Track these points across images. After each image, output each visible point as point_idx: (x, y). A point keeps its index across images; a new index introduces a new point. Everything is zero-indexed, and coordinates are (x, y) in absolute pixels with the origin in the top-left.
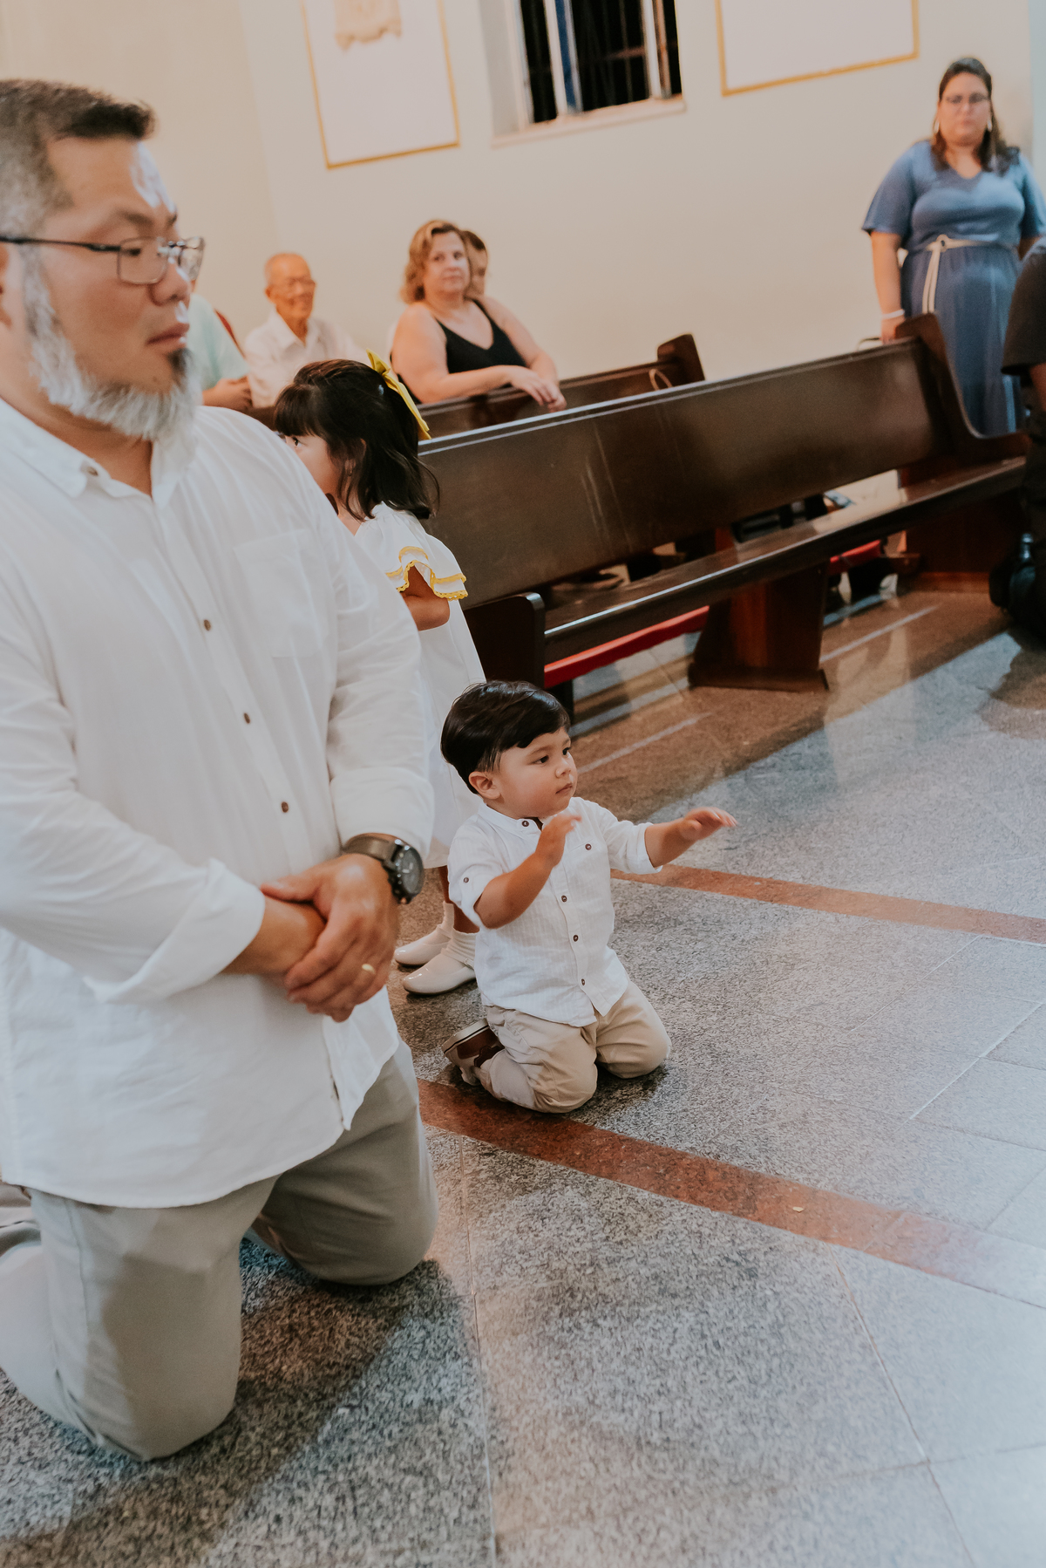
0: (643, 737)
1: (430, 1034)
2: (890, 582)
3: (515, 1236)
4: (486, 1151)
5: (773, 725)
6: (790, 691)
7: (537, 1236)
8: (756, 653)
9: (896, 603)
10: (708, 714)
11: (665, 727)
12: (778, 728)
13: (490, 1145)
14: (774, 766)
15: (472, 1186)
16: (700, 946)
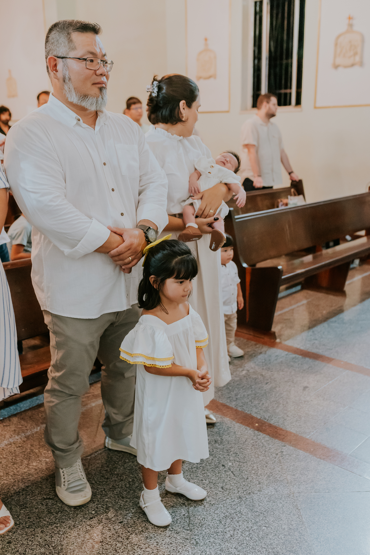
0: (291, 305)
1: (254, 401)
2: (357, 262)
3: (300, 476)
4: (283, 445)
5: (332, 306)
6: (334, 295)
7: (307, 477)
8: (324, 282)
9: (358, 268)
10: (310, 300)
11: (297, 303)
12: (333, 308)
13: (283, 443)
14: (335, 321)
15: (282, 456)
16: (330, 382)
